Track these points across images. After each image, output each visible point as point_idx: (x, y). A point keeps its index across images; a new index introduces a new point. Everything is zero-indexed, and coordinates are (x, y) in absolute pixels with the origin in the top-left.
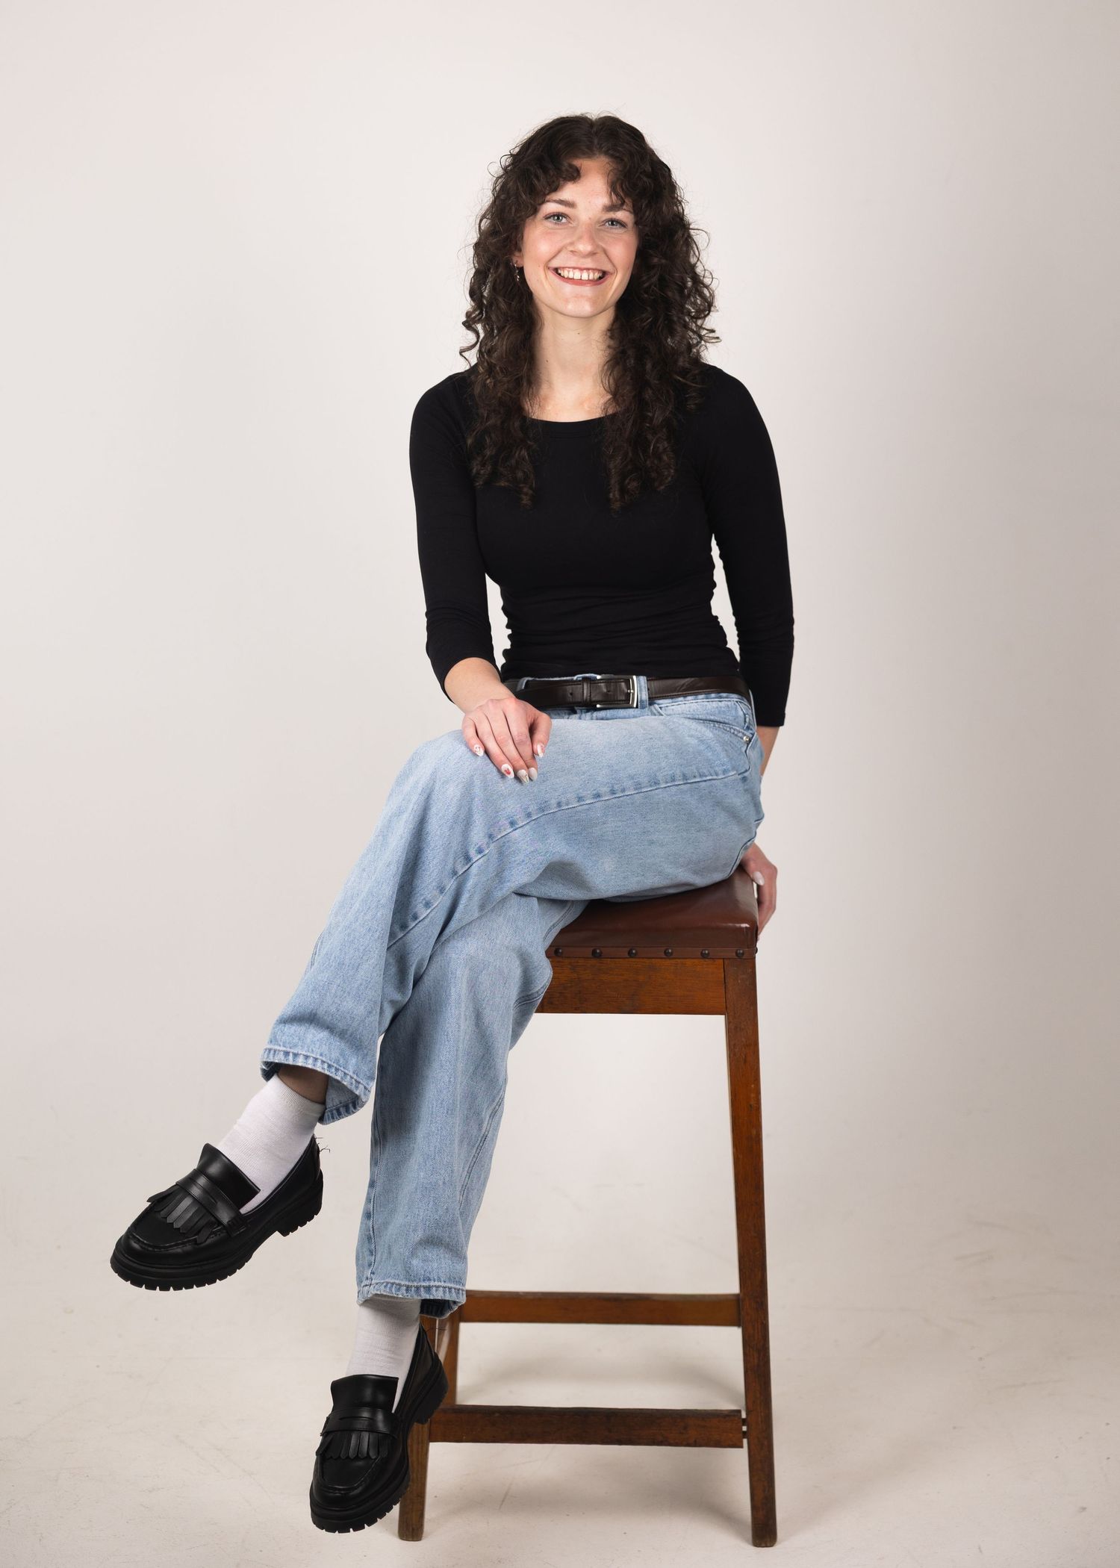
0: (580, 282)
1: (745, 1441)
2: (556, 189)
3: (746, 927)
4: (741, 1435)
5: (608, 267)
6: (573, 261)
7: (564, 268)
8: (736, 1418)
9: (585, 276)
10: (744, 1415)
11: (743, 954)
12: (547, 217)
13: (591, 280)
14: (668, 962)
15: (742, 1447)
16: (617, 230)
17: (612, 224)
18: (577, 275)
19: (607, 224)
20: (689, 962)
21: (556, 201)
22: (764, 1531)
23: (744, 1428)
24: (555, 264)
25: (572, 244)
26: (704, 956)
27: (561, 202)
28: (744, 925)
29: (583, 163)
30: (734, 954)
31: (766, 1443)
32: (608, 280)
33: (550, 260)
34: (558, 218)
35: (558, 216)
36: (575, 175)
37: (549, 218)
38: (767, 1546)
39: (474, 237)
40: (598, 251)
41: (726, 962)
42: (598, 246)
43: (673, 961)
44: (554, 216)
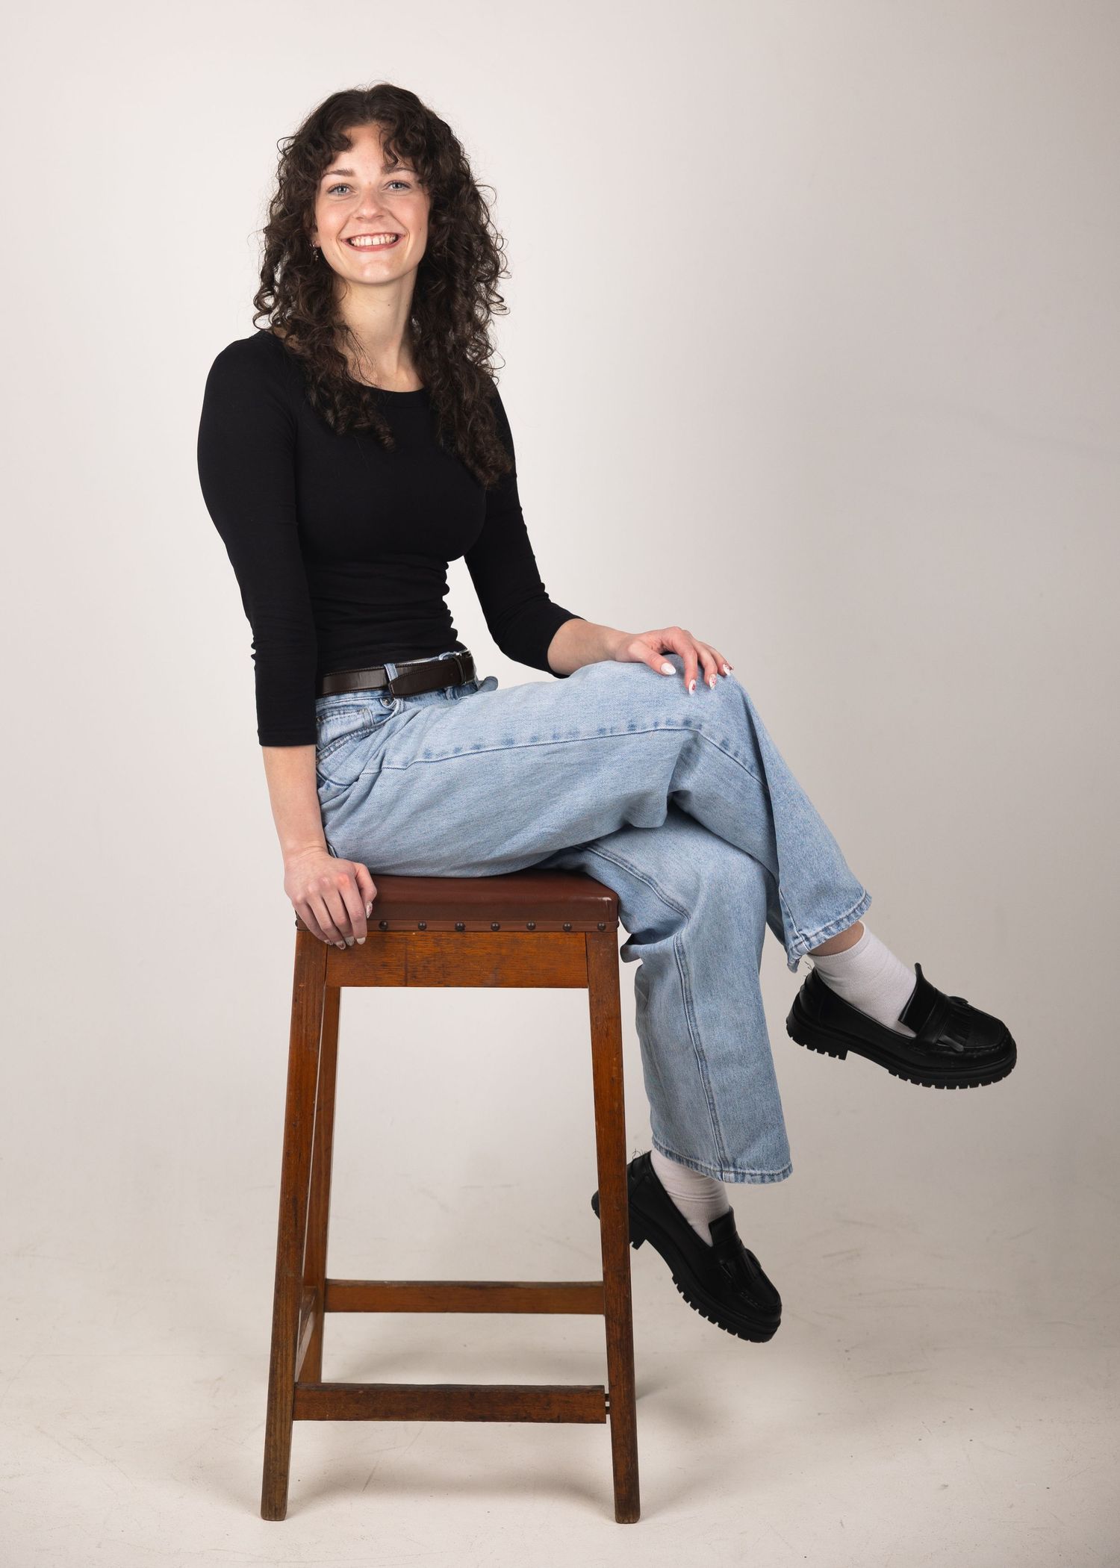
0: (373, 248)
1: (608, 1417)
2: (331, 160)
3: (608, 901)
4: (604, 1410)
5: (399, 230)
6: (365, 228)
7: (355, 237)
8: (599, 1394)
9: (376, 241)
10: (607, 1391)
11: (605, 927)
12: (331, 191)
13: (383, 245)
14: (531, 935)
15: (604, 1422)
16: (402, 191)
17: (397, 186)
18: (368, 241)
19: (391, 187)
20: (551, 935)
21: (334, 173)
22: (627, 1507)
23: (607, 1404)
24: (346, 234)
25: (356, 211)
26: (568, 930)
27: (340, 172)
28: (606, 899)
29: (353, 132)
30: (596, 927)
31: (629, 1417)
32: (402, 243)
33: (340, 232)
34: (342, 190)
35: (342, 188)
36: (347, 145)
37: (332, 191)
38: (630, 1523)
39: (266, 222)
40: (383, 213)
41: (588, 935)
42: (382, 209)
43: (536, 935)
44: (337, 188)
